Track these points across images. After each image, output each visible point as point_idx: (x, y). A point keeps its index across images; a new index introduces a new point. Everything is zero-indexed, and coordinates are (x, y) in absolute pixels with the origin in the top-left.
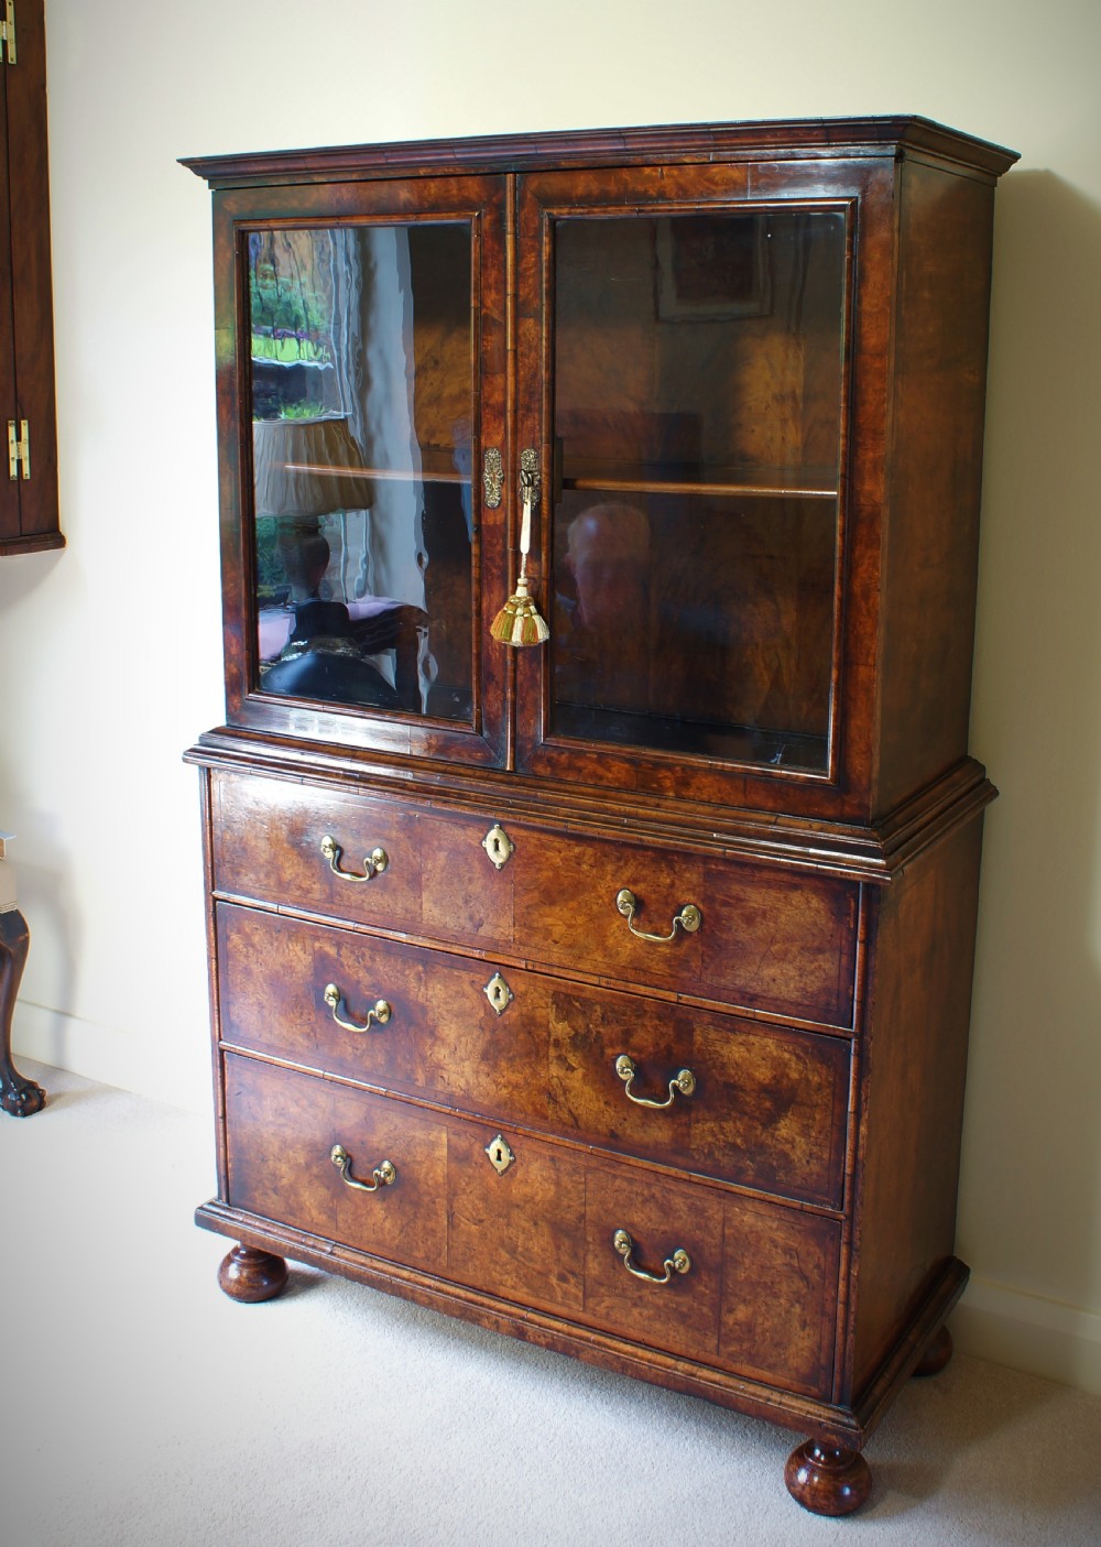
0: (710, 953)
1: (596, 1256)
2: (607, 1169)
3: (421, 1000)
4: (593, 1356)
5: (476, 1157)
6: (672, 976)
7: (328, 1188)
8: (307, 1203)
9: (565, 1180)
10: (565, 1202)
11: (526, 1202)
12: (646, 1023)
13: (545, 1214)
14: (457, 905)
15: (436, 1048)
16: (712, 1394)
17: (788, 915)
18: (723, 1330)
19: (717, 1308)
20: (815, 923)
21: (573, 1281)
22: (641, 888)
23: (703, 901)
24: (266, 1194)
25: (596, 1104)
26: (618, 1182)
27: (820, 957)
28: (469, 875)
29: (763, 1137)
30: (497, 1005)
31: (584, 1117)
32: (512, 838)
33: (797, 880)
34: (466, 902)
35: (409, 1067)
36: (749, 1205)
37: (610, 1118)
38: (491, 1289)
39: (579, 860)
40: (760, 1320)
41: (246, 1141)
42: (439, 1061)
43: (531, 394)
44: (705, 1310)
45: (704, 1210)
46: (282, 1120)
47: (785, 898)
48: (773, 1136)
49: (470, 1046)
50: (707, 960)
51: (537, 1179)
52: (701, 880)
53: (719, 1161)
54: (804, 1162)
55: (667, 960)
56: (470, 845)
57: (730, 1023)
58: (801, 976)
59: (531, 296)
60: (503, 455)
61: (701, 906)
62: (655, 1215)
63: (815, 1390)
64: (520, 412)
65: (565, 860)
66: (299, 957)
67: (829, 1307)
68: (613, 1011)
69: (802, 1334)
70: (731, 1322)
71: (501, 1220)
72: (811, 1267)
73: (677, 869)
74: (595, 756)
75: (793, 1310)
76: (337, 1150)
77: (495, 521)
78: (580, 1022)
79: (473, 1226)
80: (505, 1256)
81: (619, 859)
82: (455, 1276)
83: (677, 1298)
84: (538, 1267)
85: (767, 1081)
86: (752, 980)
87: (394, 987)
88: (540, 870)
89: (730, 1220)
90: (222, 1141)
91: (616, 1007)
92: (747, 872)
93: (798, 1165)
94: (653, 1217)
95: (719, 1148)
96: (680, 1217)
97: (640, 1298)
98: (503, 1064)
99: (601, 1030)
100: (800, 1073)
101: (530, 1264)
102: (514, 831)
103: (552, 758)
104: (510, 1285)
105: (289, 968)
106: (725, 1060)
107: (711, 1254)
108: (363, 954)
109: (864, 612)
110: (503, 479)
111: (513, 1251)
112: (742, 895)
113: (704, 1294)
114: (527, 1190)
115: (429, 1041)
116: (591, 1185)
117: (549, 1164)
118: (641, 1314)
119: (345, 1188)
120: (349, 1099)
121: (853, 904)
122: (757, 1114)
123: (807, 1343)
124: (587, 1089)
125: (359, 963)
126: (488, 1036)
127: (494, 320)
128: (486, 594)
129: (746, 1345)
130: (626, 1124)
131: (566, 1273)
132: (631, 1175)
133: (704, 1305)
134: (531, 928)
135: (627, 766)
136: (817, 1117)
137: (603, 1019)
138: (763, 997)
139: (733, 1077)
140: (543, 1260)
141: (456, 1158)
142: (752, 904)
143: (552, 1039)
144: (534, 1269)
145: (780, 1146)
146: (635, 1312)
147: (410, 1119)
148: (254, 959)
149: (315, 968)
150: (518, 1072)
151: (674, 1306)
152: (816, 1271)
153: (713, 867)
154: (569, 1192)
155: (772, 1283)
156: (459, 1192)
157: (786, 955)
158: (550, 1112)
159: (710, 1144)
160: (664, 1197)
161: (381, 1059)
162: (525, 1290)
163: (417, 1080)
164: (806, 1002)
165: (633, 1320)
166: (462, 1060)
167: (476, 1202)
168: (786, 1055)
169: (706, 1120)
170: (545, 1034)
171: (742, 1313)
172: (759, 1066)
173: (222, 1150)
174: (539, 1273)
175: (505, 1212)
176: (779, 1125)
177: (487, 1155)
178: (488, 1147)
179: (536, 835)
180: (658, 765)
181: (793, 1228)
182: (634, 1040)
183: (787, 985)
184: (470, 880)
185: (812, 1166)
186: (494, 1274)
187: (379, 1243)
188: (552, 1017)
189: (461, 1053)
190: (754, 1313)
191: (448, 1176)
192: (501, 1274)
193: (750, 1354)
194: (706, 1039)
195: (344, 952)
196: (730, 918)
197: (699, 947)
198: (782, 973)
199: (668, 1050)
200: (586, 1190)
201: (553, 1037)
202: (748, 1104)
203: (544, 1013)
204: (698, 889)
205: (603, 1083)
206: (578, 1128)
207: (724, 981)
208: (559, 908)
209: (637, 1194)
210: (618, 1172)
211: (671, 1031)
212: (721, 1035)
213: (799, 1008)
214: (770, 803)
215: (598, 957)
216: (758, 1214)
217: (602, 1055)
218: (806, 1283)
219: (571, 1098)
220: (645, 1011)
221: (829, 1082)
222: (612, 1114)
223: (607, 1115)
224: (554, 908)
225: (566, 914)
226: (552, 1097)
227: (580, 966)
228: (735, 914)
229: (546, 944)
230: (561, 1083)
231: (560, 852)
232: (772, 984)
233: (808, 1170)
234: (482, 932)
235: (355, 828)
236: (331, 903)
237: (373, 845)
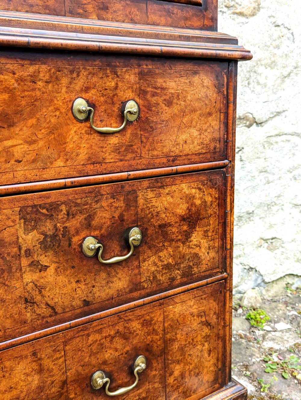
0: (146, 134)
2: (81, 334)
6: (120, 160)
9: (48, 364)
10: (48, 381)
12: (103, 204)
17: (192, 94)
18: (167, 390)
19: (163, 379)
20: (207, 96)
22: (92, 94)
23: (139, 95)
25: (70, 287)
26: (91, 338)
27: (210, 118)
29: (184, 251)
31: (60, 303)
36: (177, 300)
37: (82, 291)
40: (187, 367)
44: (156, 385)
45: (152, 320)
47: (190, 82)
48: (189, 247)
52: (137, 79)
54: (206, 254)
55: (117, 150)
57: (160, 182)
58: (200, 134)
61: (138, 100)
62: (119, 343)
63: (217, 386)
65: (20, 80)
68: (77, 205)
69: (209, 359)
70: (172, 381)
72: (212, 315)
73: (119, 72)
75: (204, 348)
78: (48, 226)
81: (72, 72)
83: (138, 392)
85: (183, 214)
86: (174, 146)
89: (168, 316)
91: (79, 201)
93: (203, 258)
94: (119, 347)
95: (159, 272)
96: (137, 334)
99: (67, 225)
100: (201, 199)
106: (159, 209)
107: (157, 346)
112: (164, 85)
113: (155, 376)
116: (70, 353)
117: (30, 359)
122: (179, 237)
123: (211, 362)
124: (62, 279)
129: (180, 390)
130: (95, 290)
132: (100, 327)
133: (155, 383)
136: (211, 222)
137: (68, 214)
138: (180, 156)
139: (164, 219)
142: (170, 91)
143: (23, 252)
145: (193, 251)
151: (137, 398)
152: (214, 316)
153: (145, 67)
155: (193, 340)
157: (191, 123)
158: (29, 314)
159: (153, 272)
160: (125, 327)
164: (204, 151)
168: (194, 191)
169: (149, 258)
170: (15, 250)
171: (177, 371)
172: (179, 205)
176: (192, 238)
181: (202, 299)
182: (94, 223)
183: (193, 143)
185: (210, 255)
188: (21, 233)
190: (184, 366)
194: (146, 199)
197: (139, 132)
198: (190, 136)
199: (121, 218)
200: (65, 360)
201: (24, 249)
202: (173, 233)
203: (13, 230)
204: (135, 87)
205: (73, 267)
206: (56, 313)
207: (155, 153)
208: (18, 129)
209: (106, 337)
210: (91, 330)
211: (122, 204)
212: (155, 192)
213: (201, 156)
214: (163, 20)
215: (60, 163)
216: (183, 302)
217: (70, 245)
218: (209, 327)
219: (46, 293)
220: (103, 195)
221: (216, 198)
222: (83, 287)
223: (79, 291)
224: (12, 129)
225: (26, 132)
226: (29, 301)
227: (45, 176)
228: (160, 100)
229: (9, 165)
230: (36, 285)
231: (14, 74)
232: (184, 145)
233: (208, 259)
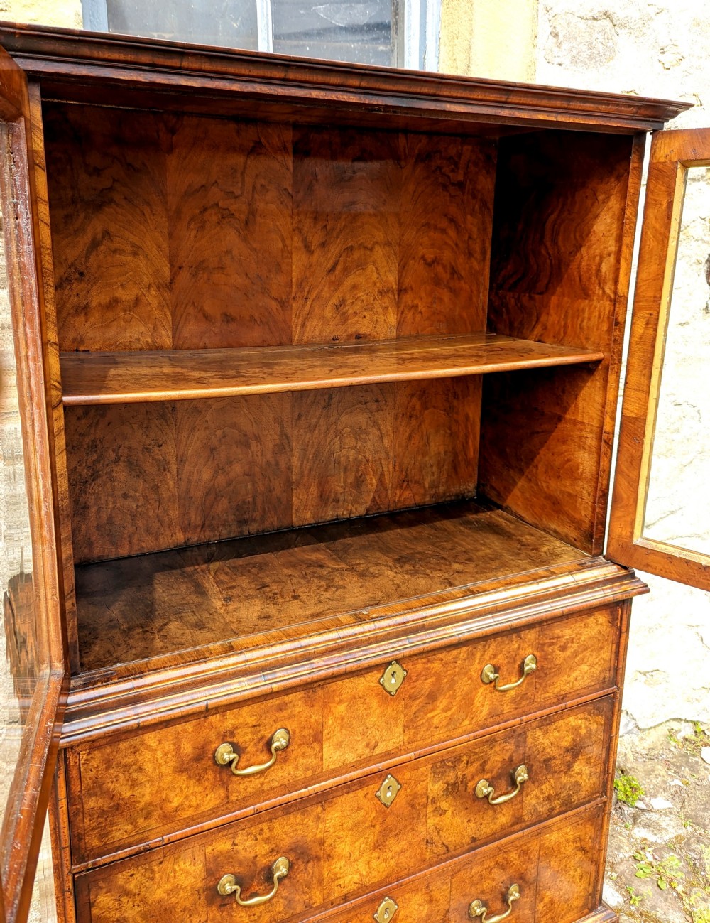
0: (541, 681)
2: (467, 866)
3: (319, 835)
6: (515, 709)
9: (437, 895)
10: (435, 910)
12: (497, 749)
14: (356, 741)
15: (333, 866)
17: (586, 635)
19: (533, 906)
20: (600, 632)
22: (498, 659)
23: (538, 649)
25: (462, 826)
26: (473, 871)
27: (602, 652)
28: (366, 712)
29: (565, 781)
30: (389, 799)
31: (453, 841)
32: (405, 666)
34: (364, 734)
35: (307, 897)
36: (554, 829)
37: (471, 829)
39: (456, 659)
40: (558, 893)
42: (336, 874)
44: (526, 912)
45: (528, 849)
48: (570, 776)
49: (363, 846)
50: (538, 686)
51: (416, 909)
52: (538, 636)
53: (540, 812)
54: (587, 780)
55: (514, 701)
56: (369, 688)
57: (548, 720)
58: (591, 669)
61: (536, 653)
62: (496, 873)
63: (586, 911)
65: (445, 664)
66: (187, 870)
68: (475, 754)
69: (580, 884)
70: (541, 907)
72: (587, 840)
73: (522, 638)
75: (576, 873)
78: (451, 776)
81: (484, 648)
85: (568, 745)
86: (564, 685)
87: (294, 840)
88: (426, 680)
89: (543, 844)
91: (477, 750)
93: (583, 785)
94: (496, 877)
95: (539, 804)
96: (514, 864)
98: (391, 842)
99: (465, 772)
100: (587, 728)
102: (407, 660)
106: (545, 745)
107: (531, 875)
108: (262, 829)
112: (560, 634)
113: (526, 902)
115: (326, 864)
116: (455, 885)
117: (424, 891)
121: (620, 612)
122: (562, 768)
123: (582, 887)
124: (457, 820)
125: (256, 840)
126: (378, 828)
129: (549, 916)
130: (482, 827)
132: (482, 860)
134: (417, 727)
136: (595, 749)
137: (467, 763)
138: (570, 692)
139: (549, 753)
142: (566, 637)
143: (429, 801)
145: (574, 780)
148: (129, 905)
149: (207, 871)
150: (403, 840)
152: (590, 841)
154: (439, 901)
155: (566, 866)
157: (583, 660)
158: (428, 853)
159: (534, 805)
160: (504, 858)
163: (315, 902)
164: (593, 683)
166: (356, 861)
168: (580, 722)
169: (533, 791)
170: (425, 799)
171: (547, 897)
172: (564, 737)
176: (574, 767)
177: (376, 918)
178: (376, 912)
179: (425, 655)
181: (578, 825)
182: (487, 767)
183: (583, 678)
184: (368, 715)
185: (591, 781)
188: (430, 785)
189: (355, 855)
190: (555, 891)
193: (552, 918)
194: (533, 738)
195: (239, 839)
196: (553, 652)
197: (534, 681)
198: (580, 672)
199: (511, 760)
200: (450, 891)
201: (431, 798)
202: (557, 765)
203: (424, 783)
204: (534, 643)
205: (466, 809)
206: (448, 851)
207: (547, 695)
208: (439, 702)
209: (486, 869)
210: (474, 863)
211: (512, 746)
212: (543, 730)
213: (590, 689)
215: (466, 722)
216: (559, 830)
217: (466, 789)
218: (583, 852)
219: (443, 834)
220: (497, 741)
221: (601, 725)
222: (473, 825)
223: (469, 830)
224: (435, 703)
225: (444, 703)
226: (429, 842)
227: (454, 735)
228: (556, 648)
229: (429, 732)
230: (436, 828)
231: (442, 660)
232: (575, 682)
233: (588, 785)
234: (378, 751)
235: (254, 723)
236: (228, 802)
237: (273, 730)
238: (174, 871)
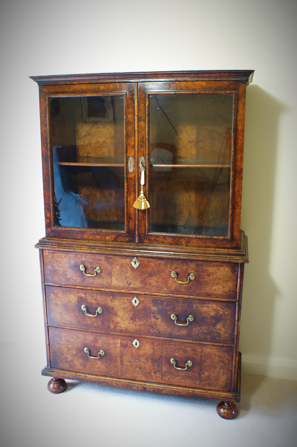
0: (198, 285)
1: (165, 366)
2: (168, 343)
3: (112, 306)
4: (166, 391)
5: (129, 345)
6: (187, 292)
7: (83, 359)
8: (77, 364)
9: (156, 348)
10: (156, 353)
11: (144, 355)
12: (179, 304)
13: (150, 357)
14: (123, 280)
15: (117, 318)
16: (200, 395)
17: (219, 273)
18: (201, 379)
19: (199, 374)
20: (227, 274)
21: (158, 373)
22: (178, 270)
23: (196, 272)
24: (63, 364)
25: (165, 327)
26: (171, 346)
27: (228, 283)
28: (126, 271)
29: (212, 329)
30: (136, 305)
31: (162, 331)
32: (140, 260)
33: (222, 264)
34: (126, 279)
35: (108, 324)
36: (208, 347)
37: (169, 330)
38: (134, 379)
39: (160, 265)
40: (211, 375)
41: (56, 350)
42: (118, 321)
43: (143, 142)
44: (196, 375)
45: (196, 350)
46: (68, 343)
47: (219, 269)
48: (215, 329)
49: (127, 316)
50: (197, 287)
51: (148, 349)
52: (195, 266)
53: (200, 337)
54: (224, 334)
55: (185, 288)
56: (127, 264)
57: (203, 302)
58: (223, 288)
59: (142, 116)
60: (134, 158)
61: (195, 273)
63: (226, 389)
64: (140, 147)
65: (155, 265)
66: (73, 298)
67: (230, 369)
68: (170, 303)
69: (223, 376)
70: (203, 376)
71: (137, 360)
72: (225, 359)
73: (188, 264)
74: (162, 237)
75: (220, 371)
76: (85, 349)
77: (132, 176)
78: (160, 307)
79: (128, 363)
80: (138, 369)
81: (172, 263)
82: (123, 377)
83: (188, 373)
84: (148, 371)
85: (214, 315)
86: (209, 290)
87: (104, 303)
88: (148, 268)
89: (203, 351)
90: (48, 351)
91: (171, 301)
92: (208, 263)
93: (222, 335)
94: (181, 354)
95: (200, 334)
96: (189, 352)
97: (178, 374)
98: (137, 320)
99: (166, 308)
100: (223, 312)
101: (146, 371)
102: (140, 259)
103: (149, 238)
104: (140, 376)
105: (70, 302)
106: (202, 311)
107: (198, 360)
108: (94, 296)
109: (238, 196)
110: (134, 165)
111: (140, 368)
112: (207, 269)
113: (196, 371)
114: (144, 352)
115: (115, 317)
116: (163, 348)
117: (151, 344)
118: (178, 378)
119: (88, 358)
120: (89, 335)
121: (237, 269)
122: (211, 324)
123: (224, 378)
124: (162, 324)
125: (92, 298)
126: (132, 313)
127: (131, 122)
128: (129, 196)
129: (207, 382)
130: (174, 331)
131: (156, 371)
132: (175, 344)
133: (196, 373)
134: (145, 283)
135: (171, 239)
136: (227, 322)
137: (167, 305)
138: (212, 294)
139: (204, 315)
140: (149, 369)
141: (123, 346)
142: (209, 271)
143: (152, 312)
144: (147, 372)
145: (217, 331)
146: (176, 378)
147: (108, 338)
148: (58, 300)
149: (78, 301)
150: (142, 321)
151: (188, 375)
152: (227, 360)
153: (199, 263)
154: (157, 350)
155: (215, 365)
156: (124, 355)
157: (219, 283)
158: (151, 331)
159: (198, 333)
160: (184, 348)
161: (100, 323)
162: (144, 377)
163: (111, 327)
164: (224, 294)
165: (176, 380)
166: (125, 320)
167: (129, 357)
168: (219, 308)
169: (197, 327)
170: (150, 311)
171: (206, 374)
172: (211, 312)
173: (49, 353)
174: (148, 372)
175: (138, 358)
176: (217, 326)
177: (133, 344)
178: (133, 342)
179: (147, 259)
180: (180, 238)
181: (221, 351)
182: (176, 309)
183: (219, 291)
184: (127, 273)
185: (226, 335)
186: (135, 375)
187: (99, 372)
188: (152, 306)
189: (124, 318)
190: (210, 373)
191: (121, 352)
192: (137, 374)
193: (209, 383)
194: (196, 306)
195: (87, 295)
196: (203, 275)
197: (194, 283)
198: (218, 288)
199: (186, 311)
200: (162, 349)
202: (208, 322)
203: (149, 305)
204: (194, 269)
205: (167, 321)
206: (160, 334)
207: (201, 291)
208: (154, 278)
209: (177, 348)
210: (171, 343)
211: (186, 306)
212: (200, 305)
213: (222, 296)
214: (212, 245)
215: (165, 289)
216: (211, 349)
217: (166, 314)
218: (224, 364)
219: (157, 326)
220: (179, 301)
221: (230, 313)
222: (170, 329)
223: (168, 329)
224: (152, 277)
225: (156, 279)
226: (152, 327)
227: (160, 292)
228: (205, 274)
229: (150, 287)
230: (155, 323)
231: (154, 263)
232: (215, 291)
233: (225, 336)
234: (131, 286)
235: (91, 262)
236: (83, 283)
237: (96, 266)
238: (69, 296)
